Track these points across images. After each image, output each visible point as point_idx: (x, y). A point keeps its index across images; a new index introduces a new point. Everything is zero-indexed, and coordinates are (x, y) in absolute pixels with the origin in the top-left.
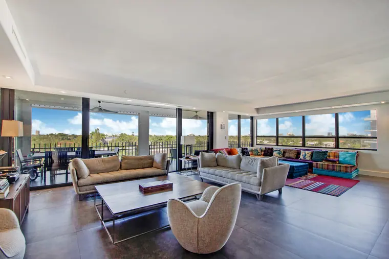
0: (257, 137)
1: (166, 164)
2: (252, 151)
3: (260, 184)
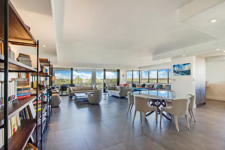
0: (142, 79)
2: (138, 85)
3: (119, 94)
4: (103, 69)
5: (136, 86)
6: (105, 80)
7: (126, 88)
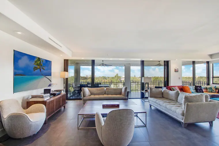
0: (213, 77)
1: (127, 93)
2: (206, 88)
3: (183, 114)
4: (140, 60)
5: (204, 90)
6: (143, 78)
7: (202, 101)
